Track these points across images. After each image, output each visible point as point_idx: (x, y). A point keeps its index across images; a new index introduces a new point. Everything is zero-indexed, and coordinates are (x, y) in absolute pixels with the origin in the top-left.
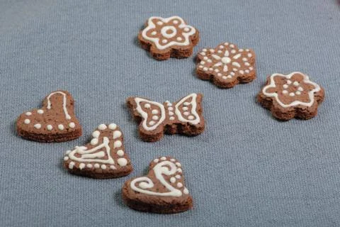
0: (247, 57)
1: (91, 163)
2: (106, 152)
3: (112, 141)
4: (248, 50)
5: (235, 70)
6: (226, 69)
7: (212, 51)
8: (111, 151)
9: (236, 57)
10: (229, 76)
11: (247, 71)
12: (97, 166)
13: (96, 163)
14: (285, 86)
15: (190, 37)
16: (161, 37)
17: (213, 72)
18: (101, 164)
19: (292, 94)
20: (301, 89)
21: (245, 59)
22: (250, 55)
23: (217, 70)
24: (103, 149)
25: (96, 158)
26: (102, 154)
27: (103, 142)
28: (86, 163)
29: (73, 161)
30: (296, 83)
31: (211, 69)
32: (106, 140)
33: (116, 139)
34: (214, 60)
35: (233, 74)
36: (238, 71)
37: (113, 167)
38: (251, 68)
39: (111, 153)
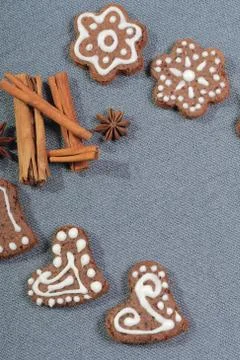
0: (214, 65)
2: (74, 276)
3: (78, 256)
5: (203, 92)
6: (191, 94)
8: (80, 272)
9: (201, 67)
11: (218, 91)
12: (68, 299)
13: (66, 295)
17: (176, 101)
18: (72, 295)
21: (212, 70)
22: (217, 61)
23: (181, 98)
24: (70, 272)
25: (65, 288)
26: (69, 280)
27: (67, 262)
28: (55, 298)
31: (173, 97)
33: (82, 252)
34: (176, 80)
35: (201, 100)
36: (207, 94)
37: (87, 297)
38: (223, 84)
39: (80, 276)
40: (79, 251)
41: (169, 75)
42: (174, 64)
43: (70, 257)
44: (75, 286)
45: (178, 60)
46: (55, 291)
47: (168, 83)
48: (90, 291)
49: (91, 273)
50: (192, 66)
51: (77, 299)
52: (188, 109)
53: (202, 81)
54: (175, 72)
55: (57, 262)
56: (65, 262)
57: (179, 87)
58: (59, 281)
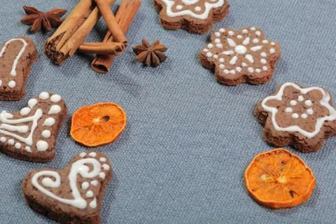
0: (268, 52)
1: (6, 136)
2: (30, 128)
3: (45, 115)
4: (273, 44)
5: (244, 64)
6: (233, 61)
7: (231, 33)
8: (37, 128)
9: (254, 49)
10: (233, 72)
11: (258, 70)
12: (11, 142)
13: (11, 137)
14: (293, 103)
15: (213, 9)
17: (217, 60)
18: (16, 140)
19: (296, 116)
20: (310, 111)
21: (264, 54)
22: (272, 51)
23: (222, 60)
24: (29, 123)
25: (16, 132)
26: (24, 129)
27: (33, 114)
30: (308, 103)
31: (216, 56)
32: (39, 113)
33: (52, 115)
34: (226, 47)
35: (239, 69)
36: (246, 68)
37: (28, 149)
38: (265, 68)
39: (35, 131)
40: (49, 113)
41: (224, 41)
42: (234, 37)
44: (24, 135)
45: (240, 37)
46: (6, 130)
47: (220, 45)
49: (46, 133)
51: (18, 145)
52: (223, 70)
53: (250, 58)
54: (231, 42)
55: (25, 111)
57: (227, 53)
58: (14, 125)
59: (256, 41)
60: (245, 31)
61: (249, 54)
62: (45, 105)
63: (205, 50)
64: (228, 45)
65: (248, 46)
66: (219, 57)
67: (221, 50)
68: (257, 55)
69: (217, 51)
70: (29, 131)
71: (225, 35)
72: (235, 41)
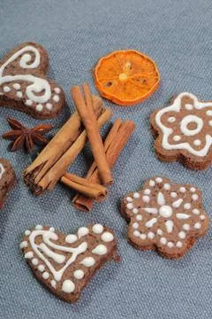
0: (192, 225)
1: (40, 259)
2: (66, 260)
3: (88, 253)
4: (203, 217)
5: (160, 232)
6: (150, 224)
7: (167, 186)
8: (74, 263)
9: (181, 216)
10: (143, 237)
12: (41, 268)
13: (44, 263)
16: (177, 130)
17: (134, 215)
18: (47, 269)
21: (186, 227)
23: (139, 217)
24: (68, 254)
25: (51, 260)
26: (60, 258)
28: (36, 255)
29: (29, 242)
31: (135, 211)
33: (95, 256)
34: (153, 202)
35: (151, 235)
36: (160, 236)
37: (53, 283)
38: (179, 244)
39: (70, 265)
40: (93, 251)
41: (154, 195)
42: (167, 194)
43: (83, 247)
44: (57, 266)
45: (174, 195)
46: (42, 252)
47: (146, 199)
48: (60, 283)
49: (79, 274)
50: (177, 208)
51: (46, 275)
52: (134, 230)
53: (169, 225)
54: (161, 198)
55: (71, 238)
56: (75, 245)
57: (149, 210)
58: (53, 250)
59: (187, 206)
60: (183, 189)
61: (173, 220)
62: (93, 240)
63: (129, 199)
64: (156, 200)
65: (176, 210)
66: (139, 213)
67: (145, 205)
68: (178, 225)
69: (140, 205)
70: (65, 264)
71: (160, 186)
72: (165, 198)
